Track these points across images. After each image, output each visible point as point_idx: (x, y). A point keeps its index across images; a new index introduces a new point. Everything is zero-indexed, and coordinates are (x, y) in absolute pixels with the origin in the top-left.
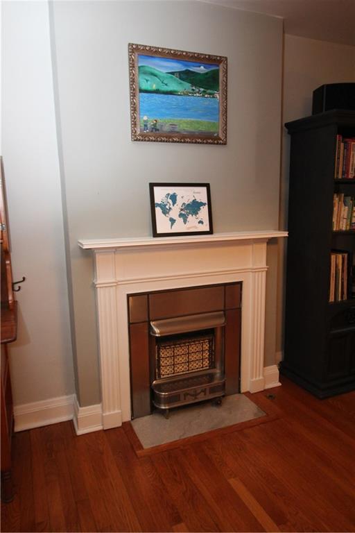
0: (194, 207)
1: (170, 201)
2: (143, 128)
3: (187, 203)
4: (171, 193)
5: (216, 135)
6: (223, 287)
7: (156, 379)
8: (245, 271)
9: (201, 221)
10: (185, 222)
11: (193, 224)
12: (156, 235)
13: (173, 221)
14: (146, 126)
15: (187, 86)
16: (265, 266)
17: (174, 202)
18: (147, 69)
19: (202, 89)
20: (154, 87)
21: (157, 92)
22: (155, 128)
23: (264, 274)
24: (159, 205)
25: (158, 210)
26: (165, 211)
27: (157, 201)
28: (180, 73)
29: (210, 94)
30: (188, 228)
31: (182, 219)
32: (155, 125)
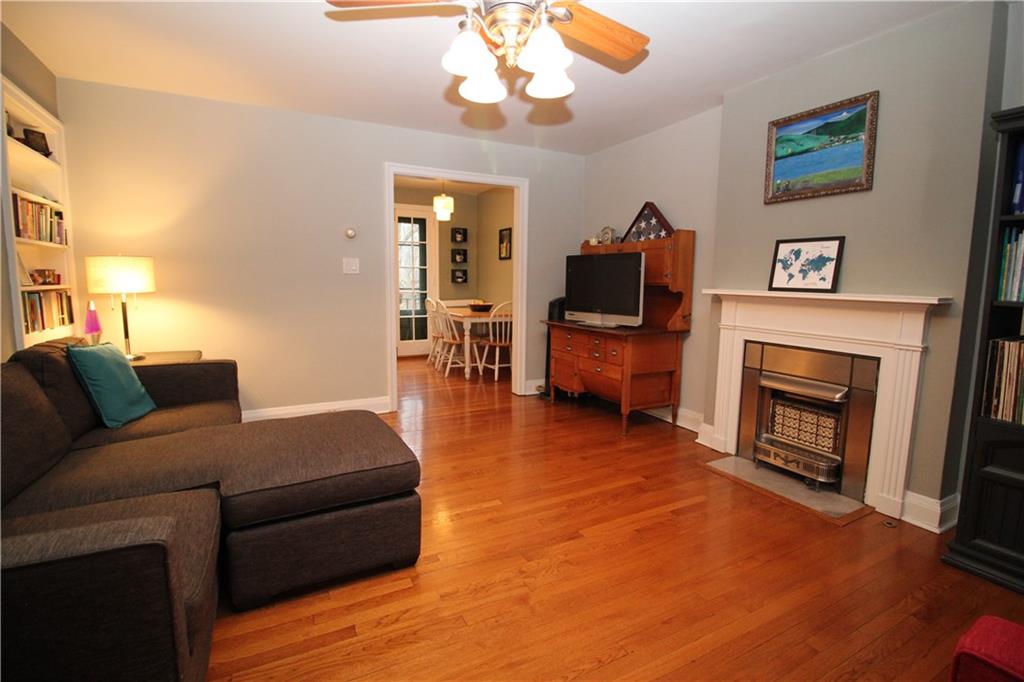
0: (819, 263)
1: (793, 257)
2: (775, 190)
3: (811, 258)
4: (796, 249)
5: (857, 181)
6: (850, 359)
7: (767, 432)
8: (883, 345)
9: (823, 278)
10: (804, 278)
11: (813, 280)
12: (771, 288)
13: (791, 276)
14: (778, 189)
15: (825, 139)
16: (920, 344)
17: (797, 258)
18: (785, 138)
19: (842, 137)
20: (790, 151)
21: (792, 154)
22: (787, 188)
23: (919, 354)
24: (780, 261)
25: (779, 266)
26: (786, 266)
27: (780, 256)
28: (818, 129)
29: (853, 138)
30: (806, 285)
31: (801, 275)
32: (787, 186)
